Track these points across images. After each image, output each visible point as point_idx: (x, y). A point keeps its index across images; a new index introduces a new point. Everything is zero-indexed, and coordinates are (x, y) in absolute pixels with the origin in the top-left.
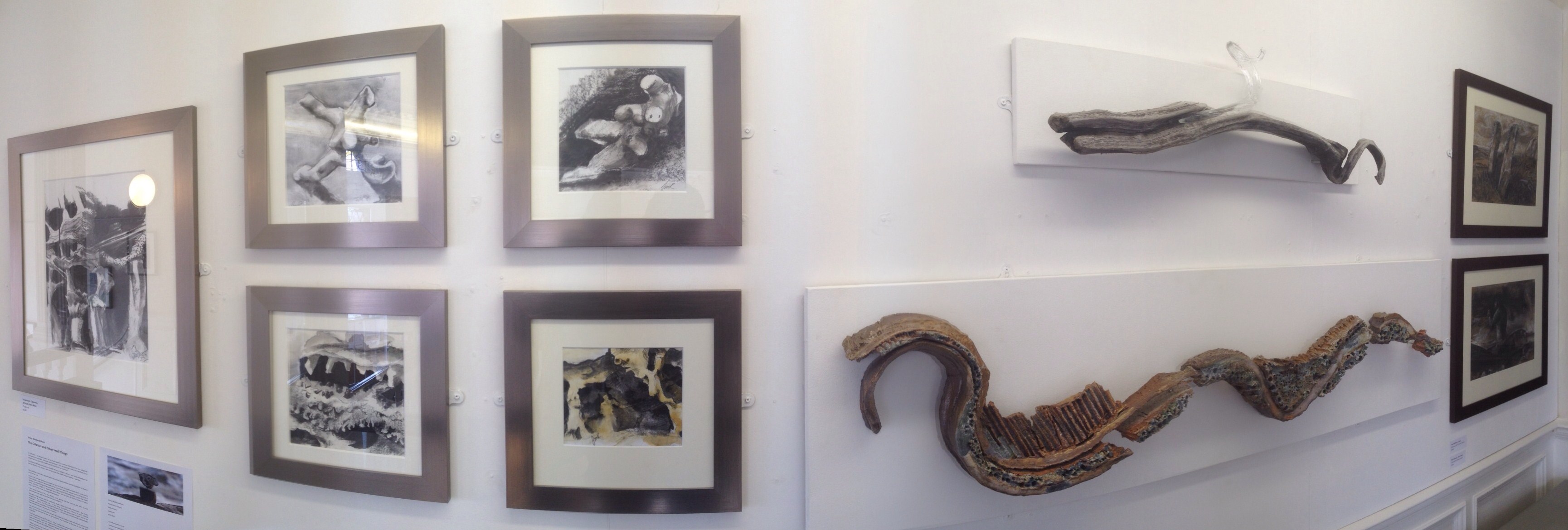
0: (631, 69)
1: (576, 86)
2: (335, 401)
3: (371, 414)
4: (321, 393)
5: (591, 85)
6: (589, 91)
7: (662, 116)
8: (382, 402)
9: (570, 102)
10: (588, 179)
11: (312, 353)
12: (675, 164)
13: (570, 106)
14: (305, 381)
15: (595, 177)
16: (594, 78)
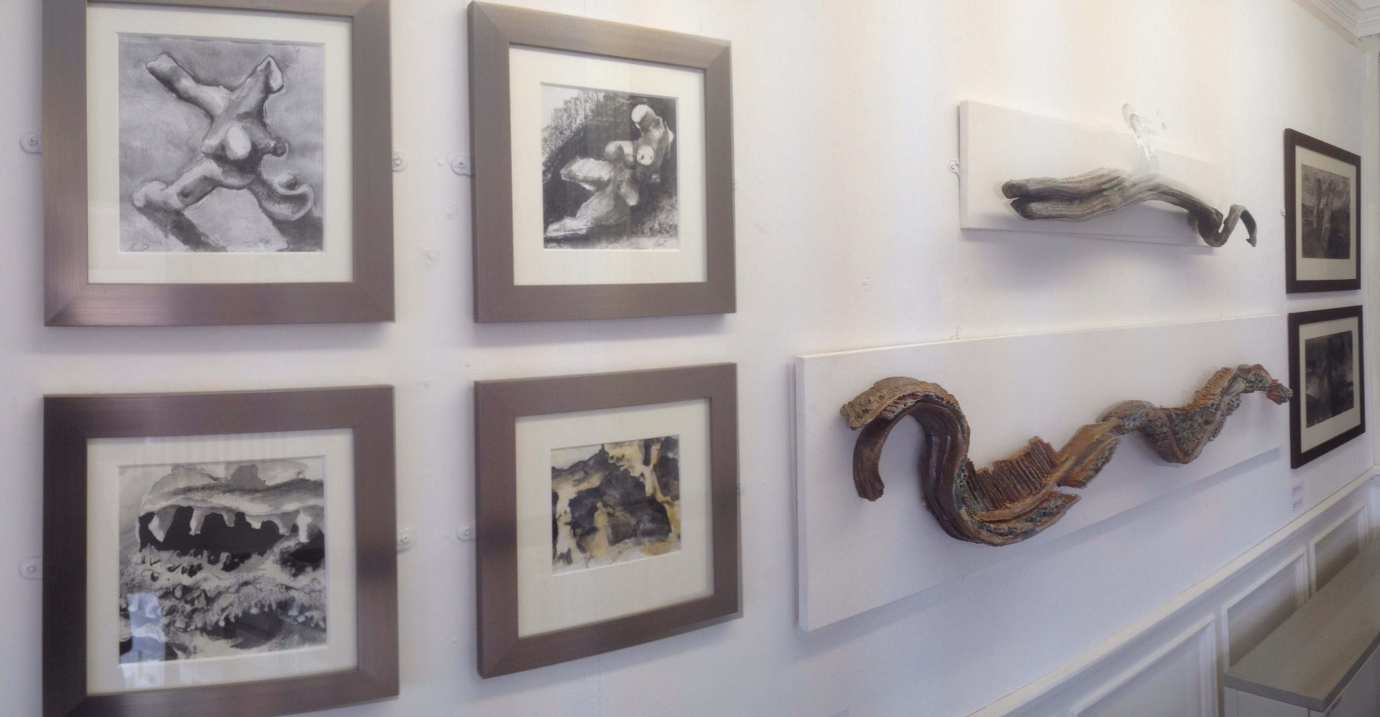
0: (621, 95)
1: (560, 110)
2: (205, 579)
3: (271, 590)
4: (180, 570)
5: (577, 111)
6: (576, 119)
7: (654, 157)
8: (289, 568)
9: (554, 130)
10: (576, 234)
11: (164, 504)
12: (667, 217)
13: (555, 136)
14: (150, 553)
15: (584, 232)
16: (581, 102)
